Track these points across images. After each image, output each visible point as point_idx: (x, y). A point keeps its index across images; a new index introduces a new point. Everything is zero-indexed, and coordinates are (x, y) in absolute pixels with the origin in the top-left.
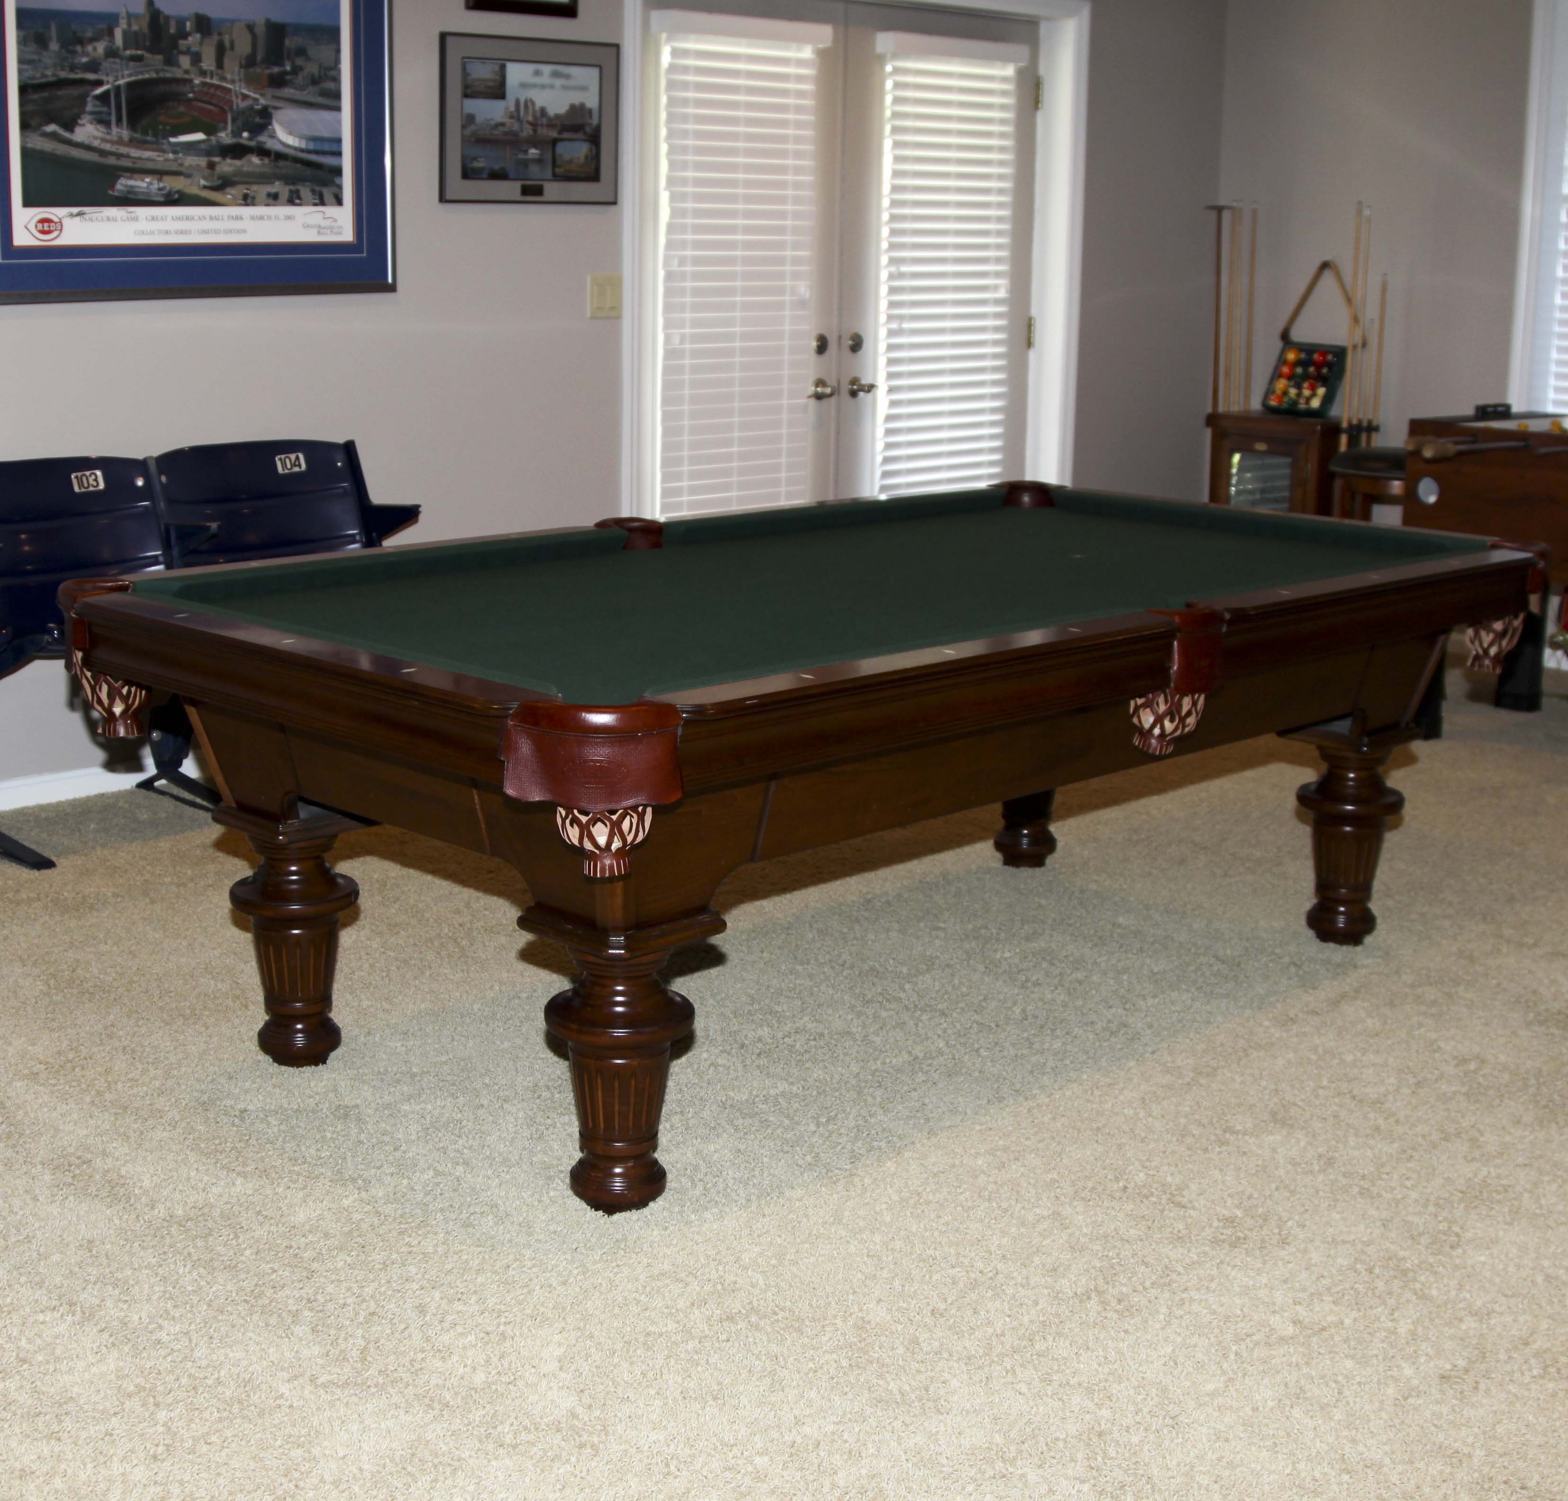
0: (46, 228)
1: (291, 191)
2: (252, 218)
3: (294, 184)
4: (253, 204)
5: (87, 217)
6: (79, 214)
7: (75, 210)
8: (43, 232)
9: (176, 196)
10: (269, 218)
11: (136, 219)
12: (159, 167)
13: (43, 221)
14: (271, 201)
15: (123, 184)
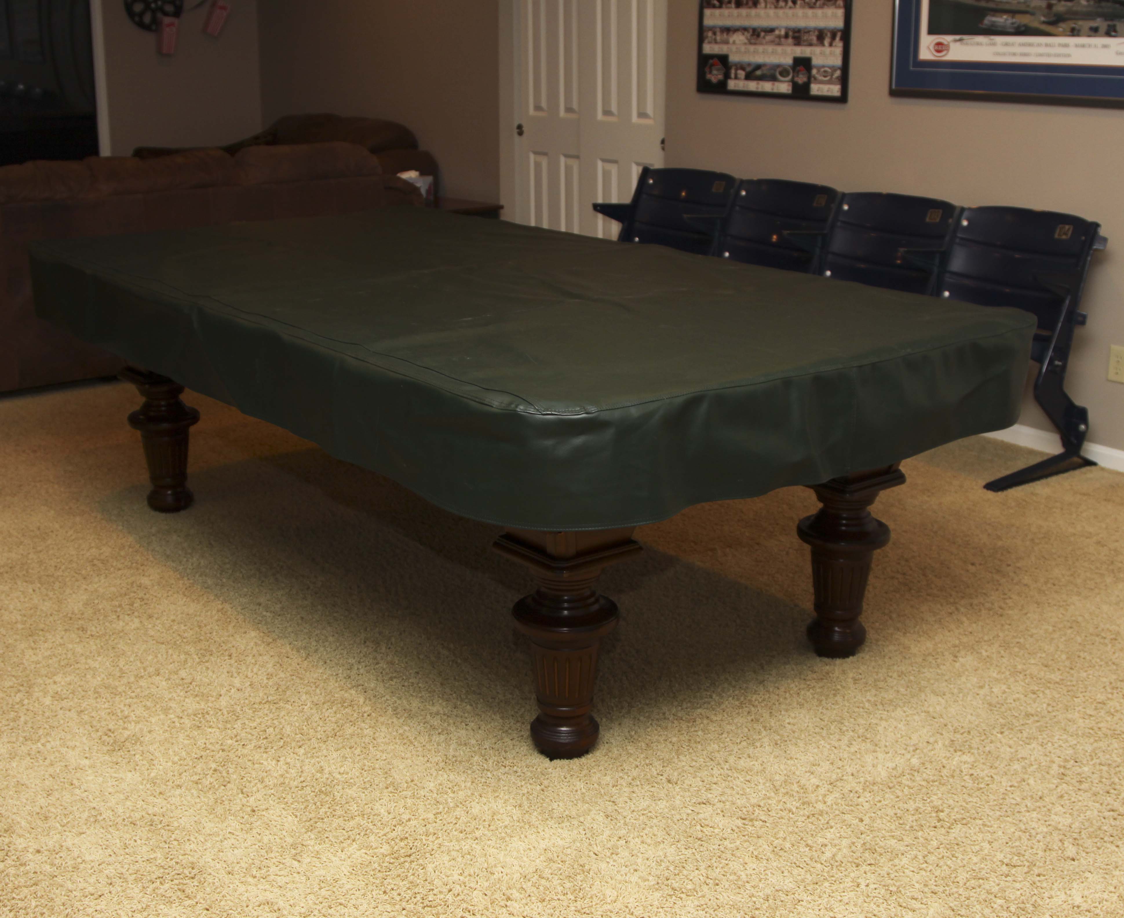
0: (940, 49)
1: (1109, 26)
2: (1077, 46)
3: (1112, 20)
4: (1078, 35)
5: (965, 41)
6: (960, 40)
7: (958, 37)
8: (938, 51)
9: (1023, 29)
10: (1090, 46)
11: (994, 44)
12: (1014, 8)
13: (939, 44)
14: (1092, 33)
15: (989, 20)
